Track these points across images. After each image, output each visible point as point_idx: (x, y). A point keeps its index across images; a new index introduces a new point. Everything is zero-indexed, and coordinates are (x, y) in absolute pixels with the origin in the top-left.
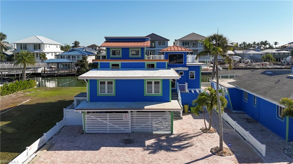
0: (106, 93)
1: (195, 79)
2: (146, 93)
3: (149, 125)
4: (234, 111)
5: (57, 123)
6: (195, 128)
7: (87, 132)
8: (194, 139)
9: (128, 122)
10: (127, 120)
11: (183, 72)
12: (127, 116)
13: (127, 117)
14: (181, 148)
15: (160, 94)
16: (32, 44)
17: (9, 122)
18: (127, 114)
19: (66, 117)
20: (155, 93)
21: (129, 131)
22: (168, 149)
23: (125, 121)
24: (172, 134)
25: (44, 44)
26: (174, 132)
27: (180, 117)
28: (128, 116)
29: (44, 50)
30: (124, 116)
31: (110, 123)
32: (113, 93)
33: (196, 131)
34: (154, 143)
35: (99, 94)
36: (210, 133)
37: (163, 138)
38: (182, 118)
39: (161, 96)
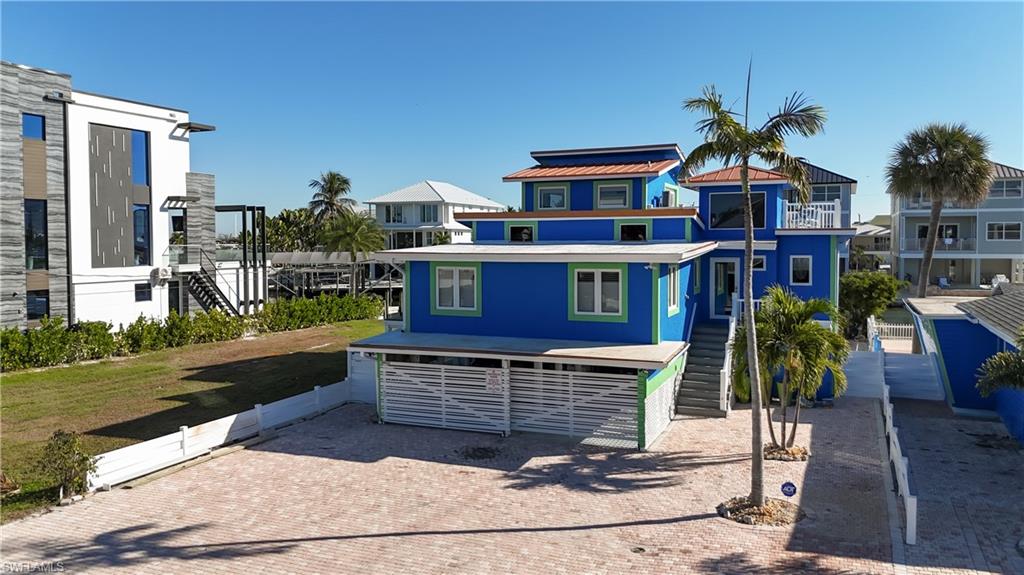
0: (456, 306)
2: (575, 313)
3: (566, 415)
4: (955, 410)
5: (316, 388)
7: (386, 418)
8: (704, 469)
9: (501, 396)
10: (498, 389)
11: (764, 257)
12: (495, 376)
13: (499, 381)
14: (626, 487)
15: (621, 314)
16: (417, 203)
17: (231, 384)
18: (497, 371)
19: (355, 376)
20: (603, 311)
21: (504, 425)
22: (580, 484)
23: (490, 392)
24: (640, 449)
25: (447, 205)
27: (718, 408)
28: (499, 378)
29: (448, 222)
30: (489, 377)
31: (448, 397)
32: (475, 310)
34: (553, 466)
35: (436, 308)
36: (781, 459)
37: (600, 457)
38: (724, 415)
39: (623, 324)
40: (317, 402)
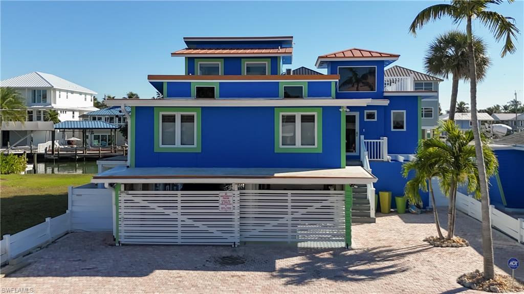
0: (178, 144)
1: (405, 129)
2: (280, 147)
3: (285, 225)
5: (48, 219)
6: (409, 237)
7: (123, 241)
8: (411, 258)
9: (231, 214)
10: (230, 208)
11: (375, 111)
12: (228, 197)
13: (230, 202)
14: (372, 275)
15: (317, 147)
18: (229, 193)
19: (75, 209)
20: (302, 145)
21: (235, 238)
22: (336, 276)
23: (223, 211)
24: (348, 248)
25: (55, 90)
26: (353, 245)
27: (369, 216)
28: (231, 199)
29: (55, 103)
30: (221, 199)
31: (184, 218)
32: (196, 146)
33: (412, 244)
34: (299, 265)
35: (160, 146)
37: (326, 255)
38: (374, 221)
39: (318, 154)
40: (48, 231)
